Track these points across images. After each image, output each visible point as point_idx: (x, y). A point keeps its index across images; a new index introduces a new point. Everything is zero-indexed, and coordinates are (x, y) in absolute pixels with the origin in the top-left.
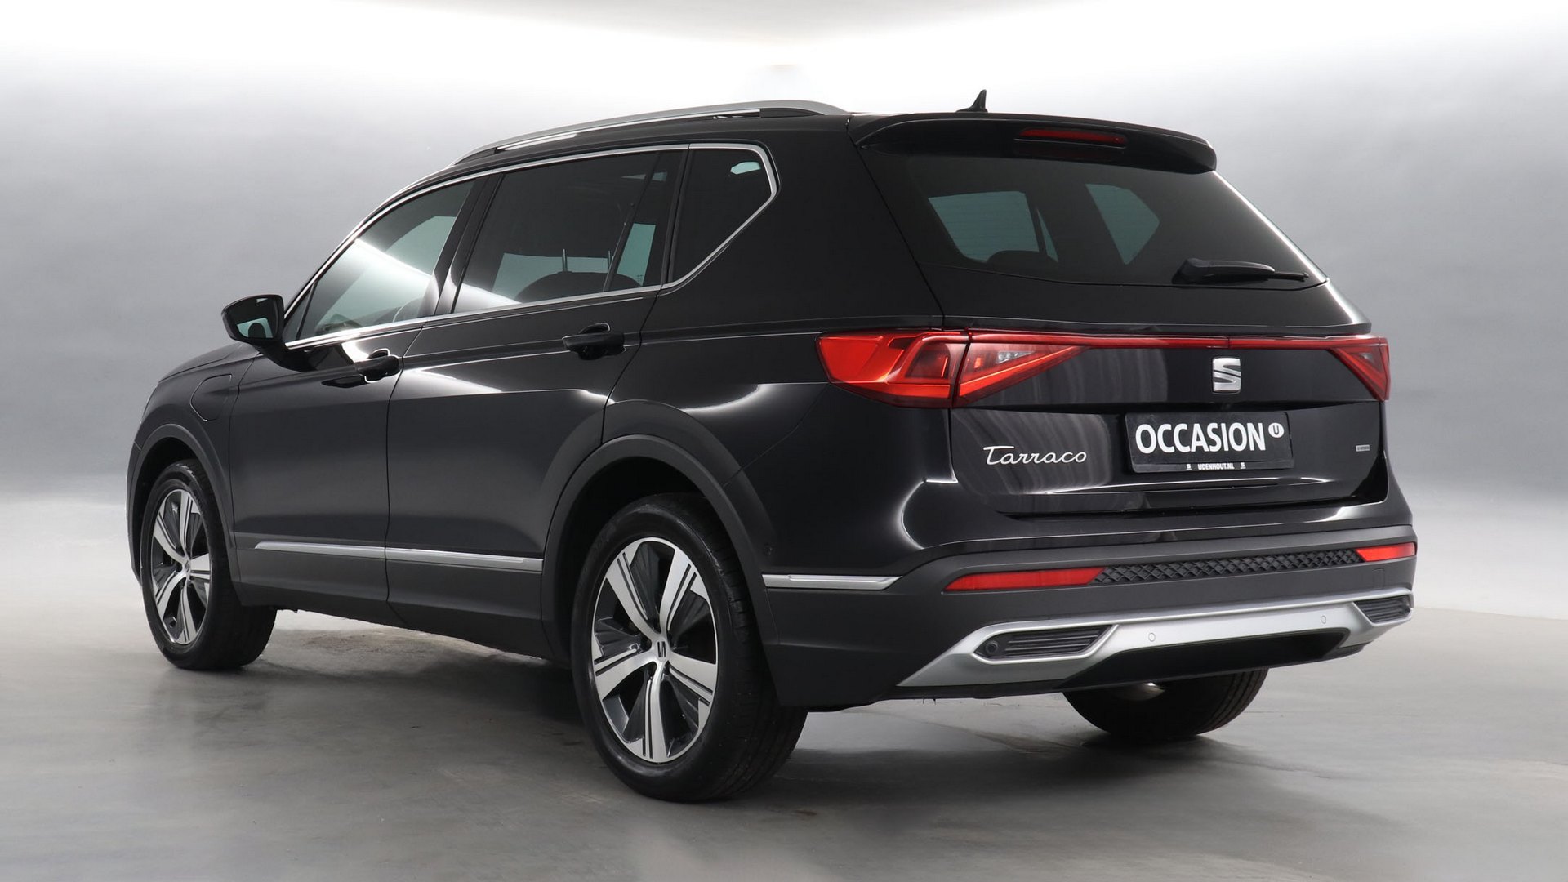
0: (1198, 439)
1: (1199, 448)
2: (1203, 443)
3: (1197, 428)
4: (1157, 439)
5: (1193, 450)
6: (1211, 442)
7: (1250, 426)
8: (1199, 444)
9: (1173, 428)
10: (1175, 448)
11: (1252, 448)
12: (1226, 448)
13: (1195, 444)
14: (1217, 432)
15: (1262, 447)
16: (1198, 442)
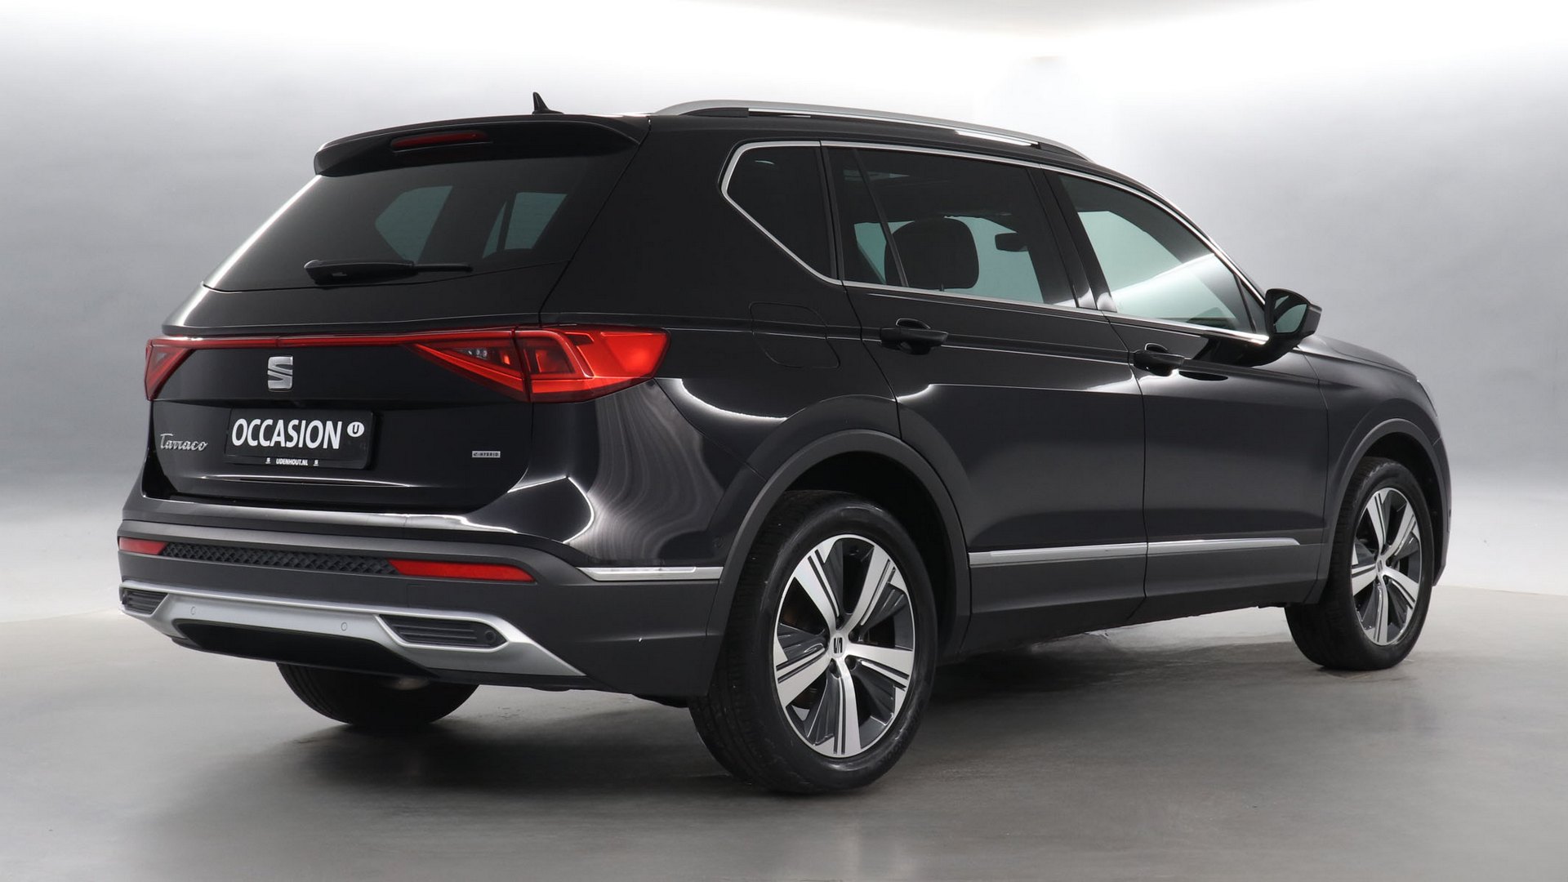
0: (279, 435)
1: (278, 443)
2: (282, 439)
3: (281, 423)
4: (248, 432)
5: (272, 445)
6: (289, 438)
7: (329, 424)
8: (278, 439)
9: (262, 423)
10: (259, 442)
11: (325, 446)
12: (301, 445)
13: (275, 438)
14: (297, 429)
15: (336, 445)
16: (278, 438)
